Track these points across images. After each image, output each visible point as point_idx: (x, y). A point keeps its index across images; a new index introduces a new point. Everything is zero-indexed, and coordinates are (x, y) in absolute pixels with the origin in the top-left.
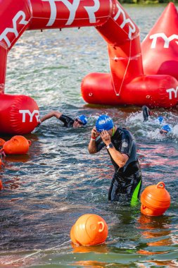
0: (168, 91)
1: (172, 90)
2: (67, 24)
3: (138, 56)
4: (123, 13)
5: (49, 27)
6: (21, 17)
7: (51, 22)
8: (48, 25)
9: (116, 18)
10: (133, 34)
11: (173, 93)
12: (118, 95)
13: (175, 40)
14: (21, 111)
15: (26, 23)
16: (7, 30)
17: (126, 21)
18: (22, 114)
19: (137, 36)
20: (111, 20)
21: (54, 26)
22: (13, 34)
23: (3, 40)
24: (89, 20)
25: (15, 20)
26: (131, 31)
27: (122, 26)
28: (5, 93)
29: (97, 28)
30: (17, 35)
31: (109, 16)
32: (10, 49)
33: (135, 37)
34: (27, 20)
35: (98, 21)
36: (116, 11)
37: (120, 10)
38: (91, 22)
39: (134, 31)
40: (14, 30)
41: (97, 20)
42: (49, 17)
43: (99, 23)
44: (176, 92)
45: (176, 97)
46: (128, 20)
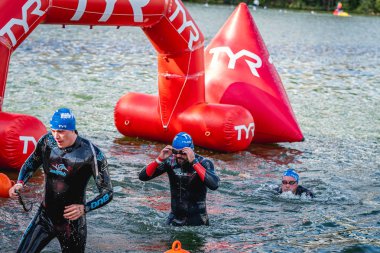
0: (236, 128)
1: (243, 127)
2: (100, 20)
3: (199, 74)
4: (184, 12)
5: (74, 23)
6: (35, 5)
7: (78, 15)
8: (73, 19)
9: (172, 18)
10: (194, 43)
11: (243, 132)
12: (165, 127)
13: (245, 57)
14: (22, 138)
15: (41, 13)
16: (13, 22)
17: (186, 24)
18: (23, 142)
19: (200, 46)
20: (165, 21)
21: (82, 22)
22: (22, 28)
23: (6, 35)
25: (25, 8)
26: (193, 38)
27: (180, 31)
28: (3, 111)
29: (144, 29)
30: (26, 29)
31: (163, 15)
32: (14, 48)
33: (197, 48)
34: (42, 9)
35: (147, 20)
36: (174, 8)
37: (180, 8)
38: (136, 20)
39: (196, 39)
40: (23, 22)
41: (144, 18)
42: (76, 8)
43: (147, 23)
44: (247, 131)
45: (247, 137)
46: (190, 23)
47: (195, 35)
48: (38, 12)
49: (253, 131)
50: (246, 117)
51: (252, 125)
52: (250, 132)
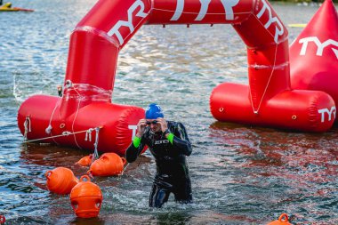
0: (320, 111)
2: (197, 19)
3: (284, 65)
4: (269, 9)
5: (174, 22)
6: (139, 8)
7: (176, 16)
8: (172, 19)
10: (280, 37)
11: (326, 115)
12: (256, 112)
13: (332, 46)
14: (130, 127)
15: (144, 15)
16: (120, 23)
17: (272, 20)
18: (131, 131)
19: (285, 39)
20: (253, 18)
21: (180, 21)
22: (128, 29)
23: (114, 36)
24: (224, 16)
25: (130, 11)
26: (278, 33)
27: (266, 26)
28: (113, 103)
29: (235, 26)
30: (132, 29)
31: (252, 13)
32: (122, 47)
33: (282, 41)
34: (145, 11)
35: (237, 18)
36: (261, 6)
37: (266, 6)
38: (227, 18)
40: (129, 24)
41: (235, 16)
42: (175, 9)
43: (238, 21)
44: (330, 113)
45: (330, 119)
46: (275, 19)
47: (280, 30)
48: (141, 14)
49: (335, 113)
50: (328, 101)
51: (333, 108)
52: (332, 114)
